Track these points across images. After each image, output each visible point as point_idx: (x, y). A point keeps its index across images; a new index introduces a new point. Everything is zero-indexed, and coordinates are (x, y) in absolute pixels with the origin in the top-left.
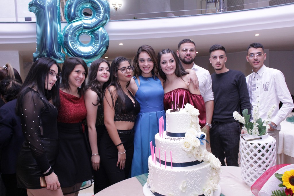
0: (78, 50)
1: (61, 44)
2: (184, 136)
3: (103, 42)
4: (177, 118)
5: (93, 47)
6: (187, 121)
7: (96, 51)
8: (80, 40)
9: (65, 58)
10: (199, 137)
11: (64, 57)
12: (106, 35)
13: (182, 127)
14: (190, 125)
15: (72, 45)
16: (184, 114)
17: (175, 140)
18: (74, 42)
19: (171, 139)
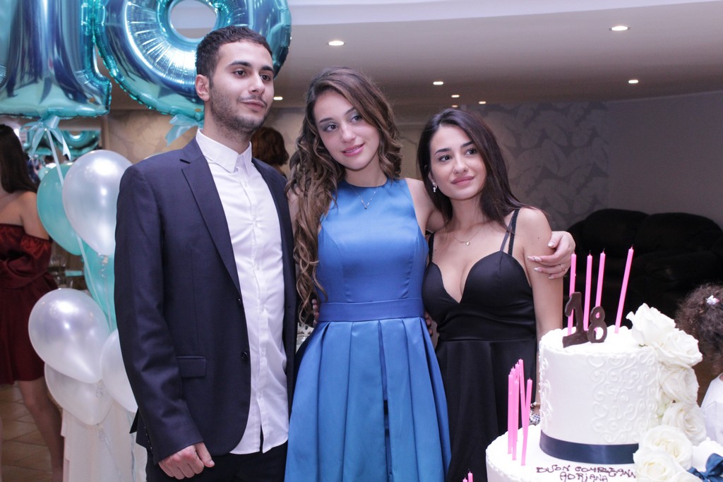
0: (163, 65)
1: (94, 37)
2: (630, 460)
4: (597, 373)
6: (640, 388)
8: (172, 26)
9: (108, 96)
10: (702, 469)
11: (105, 90)
12: (280, 4)
13: (619, 417)
14: (653, 409)
15: (139, 43)
16: (632, 357)
17: (584, 476)
18: (148, 31)
19: (567, 473)
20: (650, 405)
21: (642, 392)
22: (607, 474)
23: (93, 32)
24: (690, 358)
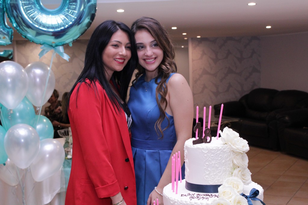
0: (37, 22)
1: (5, 9)
2: (217, 192)
3: (84, 8)
4: (205, 155)
5: (66, 16)
6: (223, 161)
7: (71, 23)
8: (41, 4)
11: (10, 33)
13: (215, 174)
14: (229, 170)
15: (26, 11)
16: (220, 148)
17: (199, 198)
18: (30, 6)
19: (193, 196)
20: (228, 169)
21: (224, 163)
22: (209, 197)
23: (5, 6)
24: (243, 149)
